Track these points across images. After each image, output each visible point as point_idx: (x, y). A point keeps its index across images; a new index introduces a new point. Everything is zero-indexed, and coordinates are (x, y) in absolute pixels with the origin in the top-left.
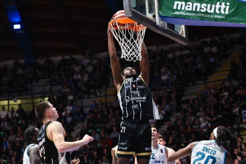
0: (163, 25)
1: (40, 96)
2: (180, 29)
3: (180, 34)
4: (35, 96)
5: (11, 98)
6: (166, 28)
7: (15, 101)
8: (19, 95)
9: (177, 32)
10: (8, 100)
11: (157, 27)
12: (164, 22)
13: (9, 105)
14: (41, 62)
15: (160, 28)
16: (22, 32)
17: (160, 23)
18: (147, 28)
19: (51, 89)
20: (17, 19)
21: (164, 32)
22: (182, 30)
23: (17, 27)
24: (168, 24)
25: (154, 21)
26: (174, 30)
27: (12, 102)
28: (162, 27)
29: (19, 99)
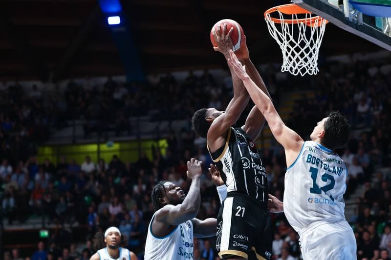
0: (356, 17)
1: (150, 137)
2: (384, 25)
3: (385, 32)
4: (143, 137)
5: (102, 140)
6: (361, 22)
7: (110, 146)
8: (118, 135)
9: (380, 30)
10: (99, 143)
11: (346, 21)
12: (357, 12)
13: (99, 152)
14: (154, 80)
15: (350, 22)
16: (123, 29)
17: (350, 14)
18: (328, 22)
19: (170, 125)
20: (115, 8)
21: (357, 29)
22: (387, 26)
23: (114, 20)
24: (364, 15)
25: (341, 10)
26: (374, 26)
27: (104, 147)
28: (353, 20)
29: (116, 142)
